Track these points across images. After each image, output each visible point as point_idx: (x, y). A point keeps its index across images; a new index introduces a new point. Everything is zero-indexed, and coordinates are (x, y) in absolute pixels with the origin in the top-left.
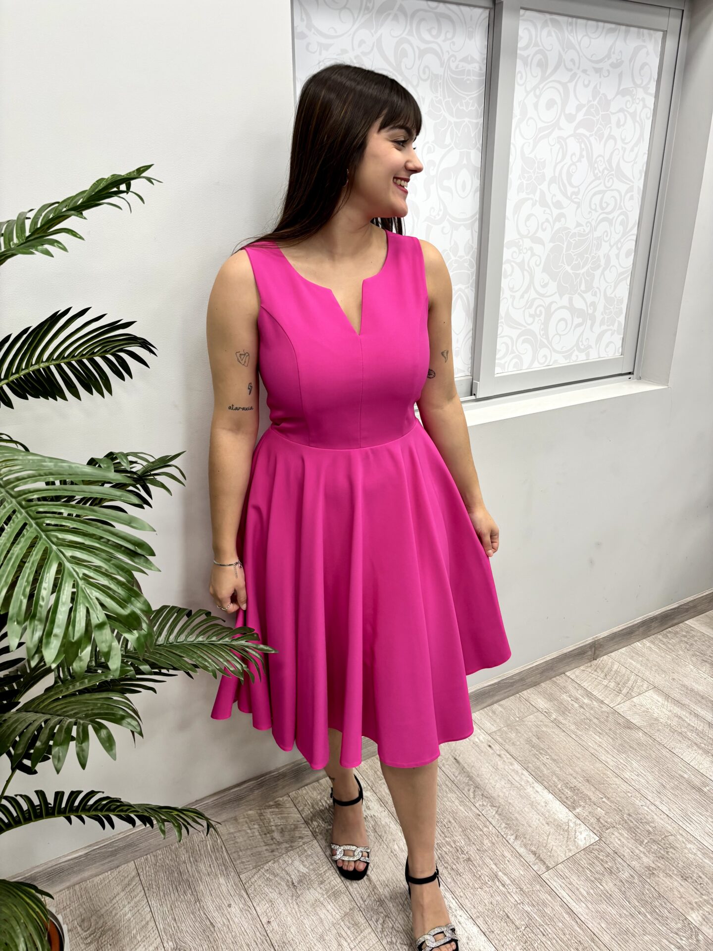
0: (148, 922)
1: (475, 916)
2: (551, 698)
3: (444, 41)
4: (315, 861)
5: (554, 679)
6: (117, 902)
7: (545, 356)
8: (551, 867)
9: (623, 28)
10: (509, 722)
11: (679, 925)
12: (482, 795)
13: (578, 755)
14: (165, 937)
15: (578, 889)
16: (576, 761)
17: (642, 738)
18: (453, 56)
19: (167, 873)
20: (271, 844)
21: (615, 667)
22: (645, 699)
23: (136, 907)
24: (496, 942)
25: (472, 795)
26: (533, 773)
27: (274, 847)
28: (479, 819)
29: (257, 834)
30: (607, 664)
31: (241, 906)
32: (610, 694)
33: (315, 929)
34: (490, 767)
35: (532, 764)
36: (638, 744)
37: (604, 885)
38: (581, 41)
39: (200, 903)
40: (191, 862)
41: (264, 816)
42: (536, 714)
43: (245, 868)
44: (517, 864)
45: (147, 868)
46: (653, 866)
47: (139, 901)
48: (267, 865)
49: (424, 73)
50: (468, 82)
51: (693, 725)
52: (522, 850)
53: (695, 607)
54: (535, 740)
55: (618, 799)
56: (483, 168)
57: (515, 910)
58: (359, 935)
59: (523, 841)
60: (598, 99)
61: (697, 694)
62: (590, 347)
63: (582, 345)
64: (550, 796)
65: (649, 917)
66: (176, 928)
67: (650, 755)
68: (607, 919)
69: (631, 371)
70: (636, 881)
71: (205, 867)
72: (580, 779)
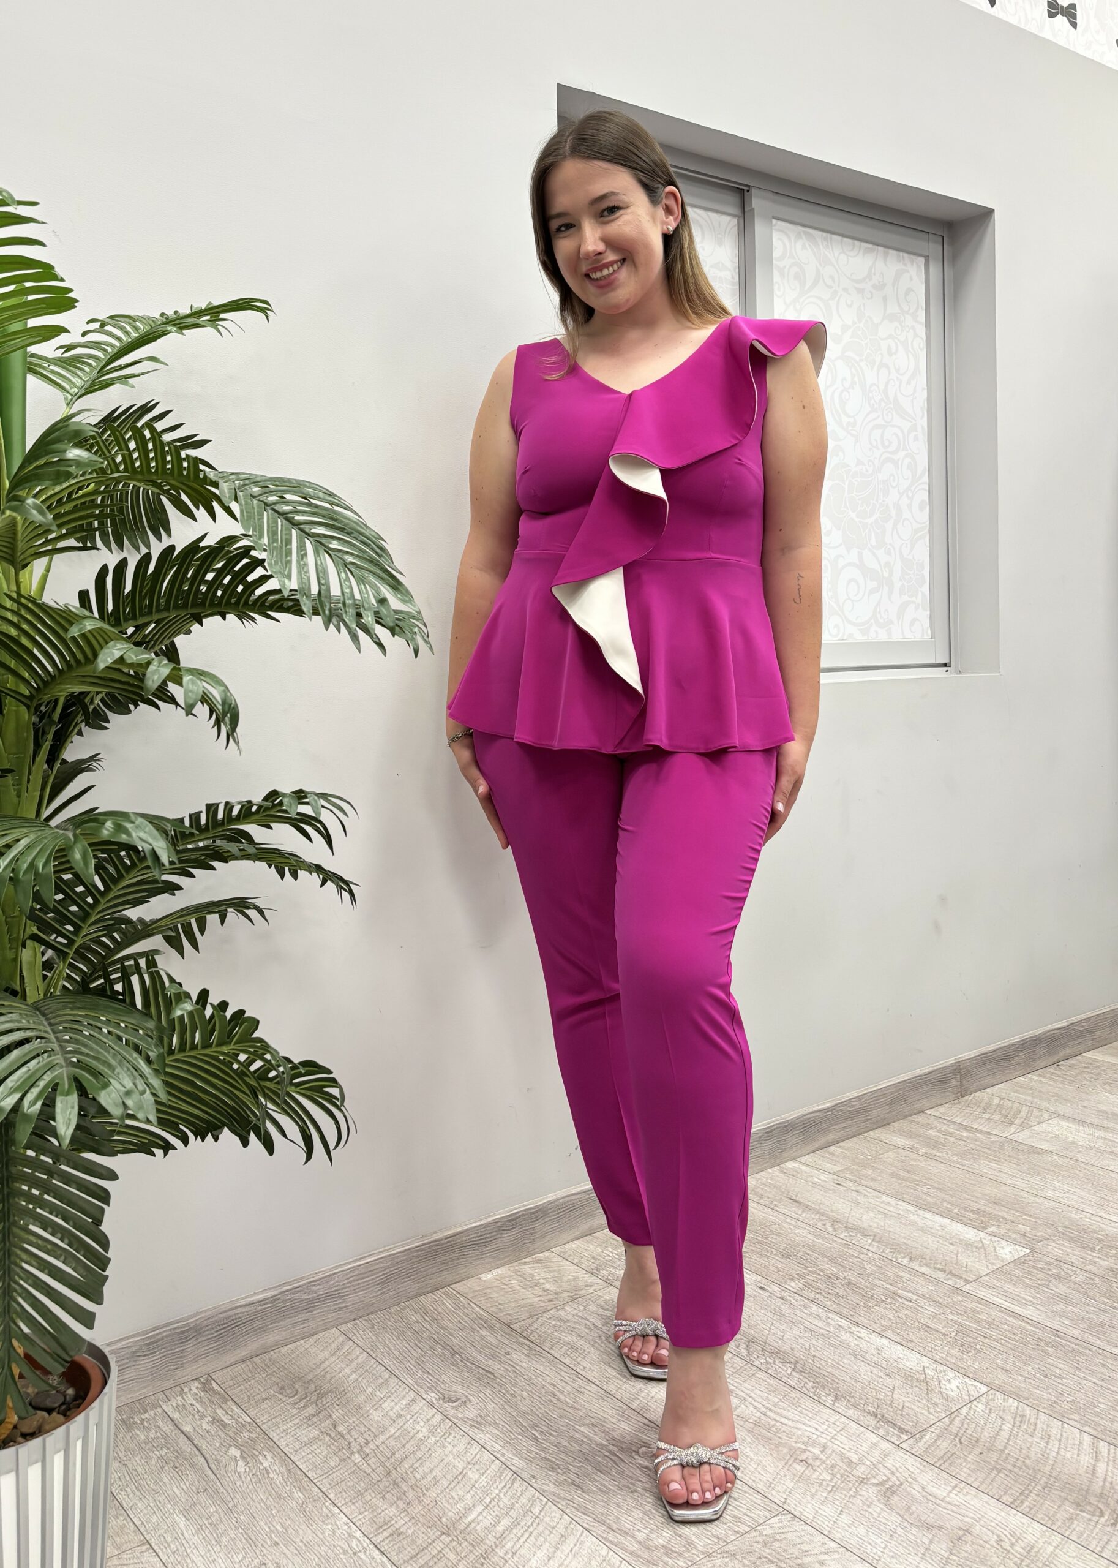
0: (386, 1379)
2: (910, 1135)
5: (910, 1118)
6: (329, 1366)
8: (972, 1280)
9: (881, 249)
10: (858, 1161)
12: (845, 1227)
13: (973, 1182)
14: (420, 1390)
15: (1017, 1295)
16: (970, 1188)
19: (395, 1333)
20: (547, 1295)
21: (996, 1101)
22: (1050, 1126)
23: (361, 1367)
24: (920, 1349)
25: (830, 1229)
26: (911, 1203)
27: (550, 1298)
28: (849, 1249)
29: (519, 1287)
30: (984, 1100)
31: (525, 1351)
32: (996, 1126)
34: (846, 1202)
35: (907, 1195)
36: (1055, 1166)
37: (1053, 1289)
39: (459, 1355)
41: (520, 1272)
42: (894, 1151)
43: (517, 1317)
44: (921, 1281)
45: (361, 1332)
47: (363, 1362)
48: (550, 1311)
52: (924, 1269)
54: (902, 1174)
55: (1044, 1215)
57: (935, 1321)
59: (921, 1262)
62: (889, 622)
64: (946, 1221)
66: (433, 1379)
67: (1074, 1174)
68: (1068, 1316)
69: (946, 662)
70: (1097, 1282)
72: (984, 1202)
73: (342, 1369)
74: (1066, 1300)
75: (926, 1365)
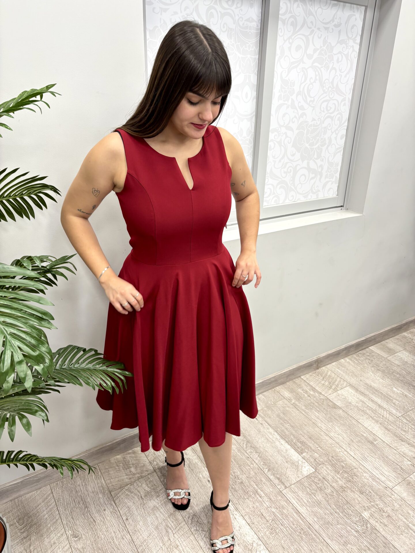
0: (57, 520)
1: (244, 514)
2: (292, 391)
3: (236, 8)
4: (154, 484)
5: (294, 380)
6: (40, 508)
7: (293, 196)
8: (288, 486)
9: (342, 4)
10: (268, 405)
11: (357, 519)
12: (251, 446)
13: (306, 423)
14: (67, 529)
15: (302, 499)
16: (304, 427)
17: (342, 414)
18: (241, 17)
19: (69, 492)
20: (130, 475)
21: (329, 373)
22: (344, 391)
23: (50, 511)
24: (255, 529)
25: (245, 446)
26: (280, 434)
27: (131, 476)
28: (248, 460)
29: (121, 469)
30: (325, 372)
31: (111, 510)
32: (325, 389)
33: (153, 523)
34: (256, 431)
35: (280, 429)
36: (339, 417)
37: (317, 496)
38: (317, 11)
39: (87, 509)
40: (83, 485)
41: (125, 458)
42: (283, 400)
43: (114, 489)
44: (268, 485)
45: (57, 489)
46: (345, 486)
47: (52, 508)
48: (127, 487)
49: (224, 27)
50: (250, 33)
51: (370, 406)
52: (272, 477)
53: (375, 339)
54: (282, 415)
55: (327, 448)
56: (258, 85)
57: (266, 511)
58: (178, 526)
59: (272, 472)
60: (326, 45)
61: (374, 388)
62: (319, 191)
63: (314, 190)
64: (289, 447)
65: (341, 514)
66: (74, 523)
67: (345, 423)
68: (317, 516)
69: (342, 205)
70: (335, 494)
71: (91, 488)
72: (306, 437)
73: (44, 511)
74: (319, 503)
75: (255, 540)
